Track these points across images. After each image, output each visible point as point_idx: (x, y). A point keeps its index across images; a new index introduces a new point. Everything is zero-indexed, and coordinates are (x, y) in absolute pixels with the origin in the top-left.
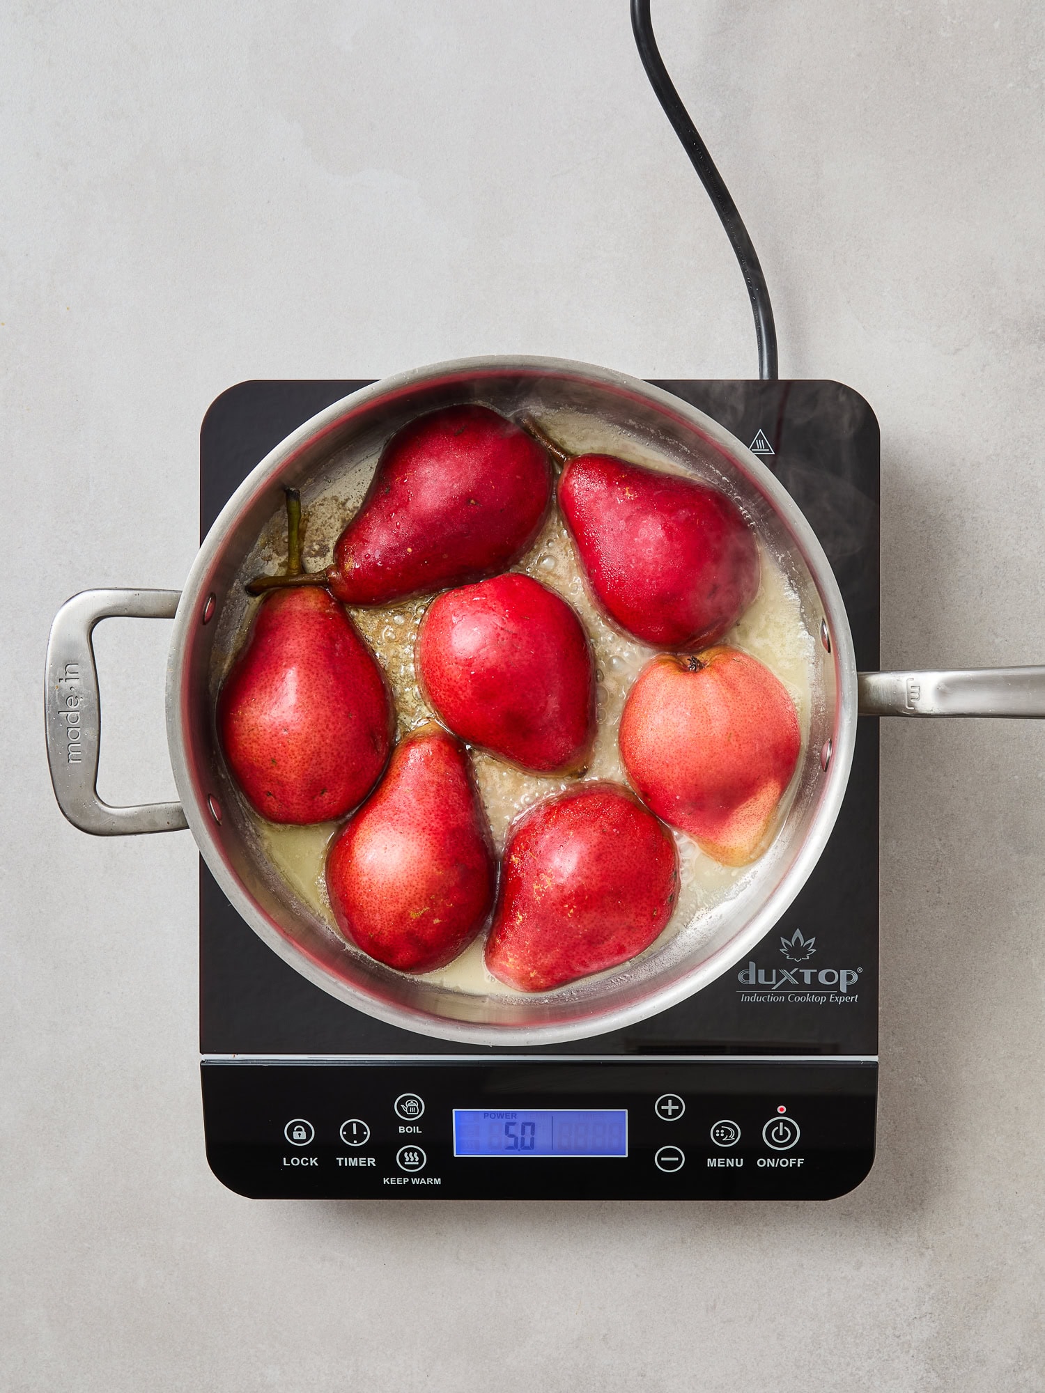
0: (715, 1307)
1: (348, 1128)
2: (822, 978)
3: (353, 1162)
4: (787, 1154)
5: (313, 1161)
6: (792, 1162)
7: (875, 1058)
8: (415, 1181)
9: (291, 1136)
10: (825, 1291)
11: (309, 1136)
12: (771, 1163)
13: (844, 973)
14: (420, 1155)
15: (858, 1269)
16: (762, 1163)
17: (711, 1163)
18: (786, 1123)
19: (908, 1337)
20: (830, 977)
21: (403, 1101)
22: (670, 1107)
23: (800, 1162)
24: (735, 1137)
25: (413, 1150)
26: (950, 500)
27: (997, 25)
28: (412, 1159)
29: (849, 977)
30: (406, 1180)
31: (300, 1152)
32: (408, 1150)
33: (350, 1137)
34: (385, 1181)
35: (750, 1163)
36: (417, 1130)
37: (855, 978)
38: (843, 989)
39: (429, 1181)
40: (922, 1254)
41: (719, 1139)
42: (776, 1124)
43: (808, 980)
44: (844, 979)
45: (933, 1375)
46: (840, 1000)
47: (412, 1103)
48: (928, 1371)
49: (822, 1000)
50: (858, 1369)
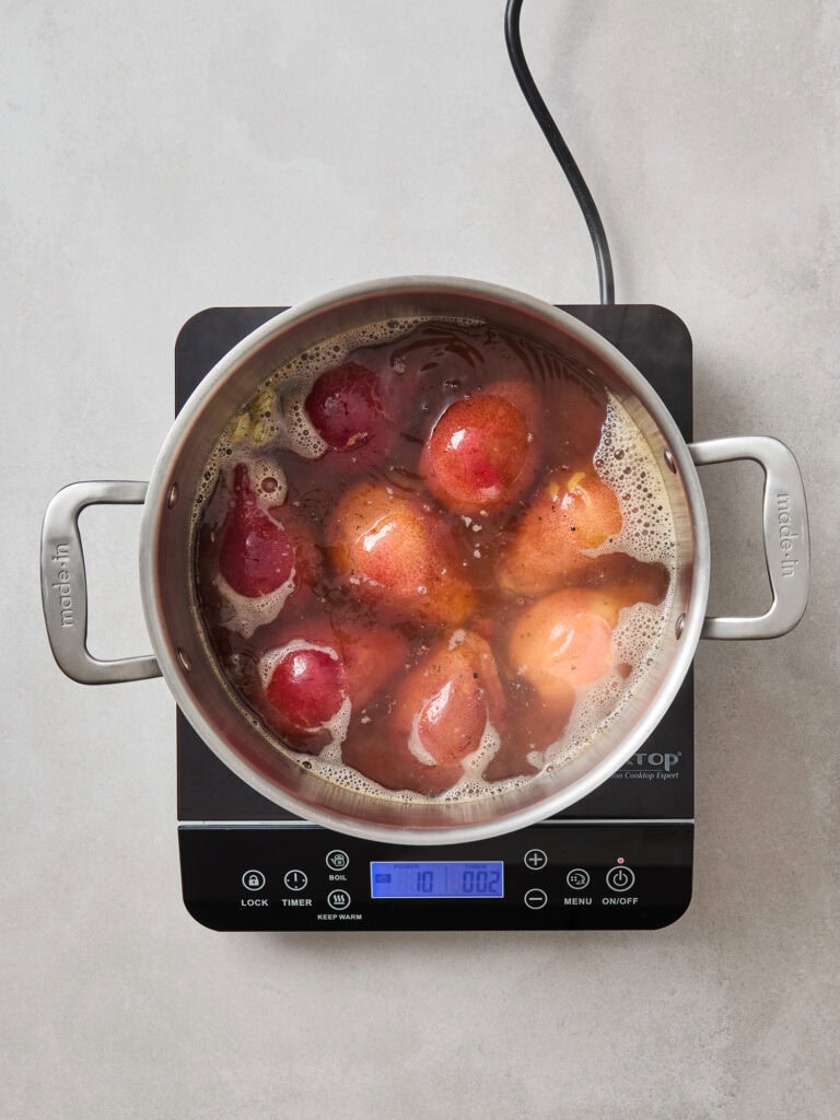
0: (563, 1024)
1: (291, 877)
2: (651, 761)
3: (294, 903)
4: (625, 895)
5: (264, 902)
6: (629, 900)
7: (692, 821)
8: (342, 917)
9: (247, 883)
10: (647, 1012)
11: (261, 883)
12: (613, 901)
13: (667, 756)
14: (346, 897)
15: (673, 994)
16: (606, 901)
17: (567, 902)
18: (624, 871)
19: (711, 1047)
20: (657, 759)
21: (332, 856)
22: (536, 859)
23: (635, 900)
24: (585, 881)
25: (341, 894)
26: (742, 409)
27: (778, 47)
28: (339, 900)
29: (672, 759)
30: (335, 916)
31: (255, 896)
32: (337, 894)
33: (292, 883)
34: (319, 917)
35: (597, 901)
36: (343, 878)
37: (676, 760)
38: (667, 768)
39: (353, 917)
40: (721, 984)
41: (573, 884)
42: (617, 871)
43: (640, 762)
44: (668, 761)
45: (729, 1075)
46: (665, 777)
47: (339, 858)
48: (725, 1073)
49: (651, 777)
50: (672, 1071)
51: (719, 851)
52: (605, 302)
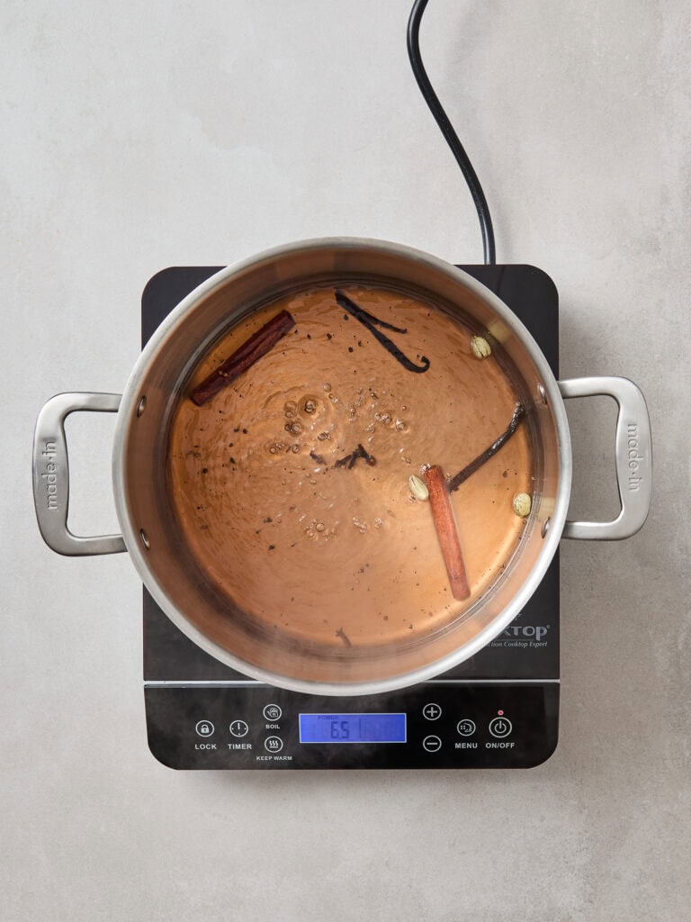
0: (454, 845)
1: (235, 726)
2: (525, 632)
3: (238, 747)
4: (504, 740)
5: (213, 746)
6: (507, 745)
7: (558, 681)
8: (276, 758)
9: (200, 731)
10: (522, 835)
11: (211, 730)
12: (494, 745)
13: (538, 629)
14: (279, 742)
15: (542, 821)
16: (488, 745)
17: (458, 746)
18: (504, 721)
19: (573, 863)
20: (530, 631)
21: (268, 709)
22: (432, 712)
23: (512, 745)
24: (472, 729)
25: (275, 739)
26: (599, 349)
27: (627, 57)
28: (274, 744)
29: (542, 631)
30: (270, 758)
31: (205, 741)
32: (272, 739)
33: (236, 731)
34: (258, 758)
35: (481, 746)
36: (277, 727)
37: (545, 631)
38: (538, 638)
39: (285, 758)
40: (582, 812)
41: (463, 731)
42: (497, 721)
43: (516, 633)
44: (539, 632)
45: (588, 886)
46: (536, 645)
47: (274, 711)
48: (585, 884)
49: (525, 645)
50: (542, 882)
51: (580, 705)
52: (488, 262)
